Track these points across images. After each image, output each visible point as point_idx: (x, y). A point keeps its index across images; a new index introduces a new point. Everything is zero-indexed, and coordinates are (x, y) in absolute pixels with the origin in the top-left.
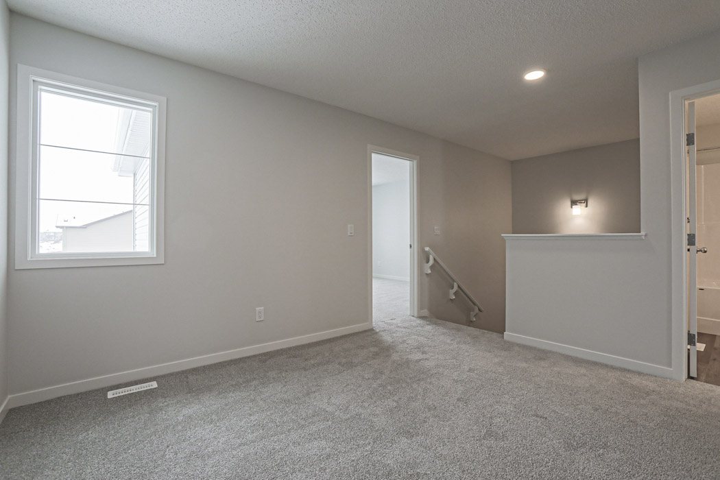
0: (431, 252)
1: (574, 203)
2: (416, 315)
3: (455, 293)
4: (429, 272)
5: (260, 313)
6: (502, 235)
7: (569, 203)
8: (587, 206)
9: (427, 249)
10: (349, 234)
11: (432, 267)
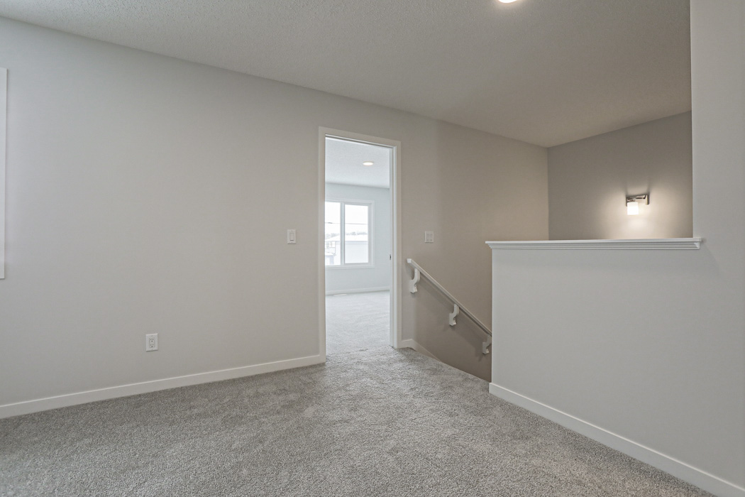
0: (416, 265)
1: (629, 198)
2: (396, 346)
3: (456, 318)
4: (415, 290)
5: (152, 340)
6: (486, 242)
7: (624, 199)
8: (648, 203)
9: (409, 261)
10: (289, 242)
11: (418, 284)
